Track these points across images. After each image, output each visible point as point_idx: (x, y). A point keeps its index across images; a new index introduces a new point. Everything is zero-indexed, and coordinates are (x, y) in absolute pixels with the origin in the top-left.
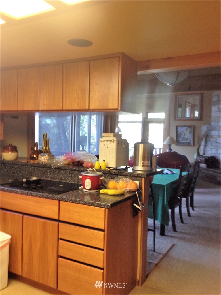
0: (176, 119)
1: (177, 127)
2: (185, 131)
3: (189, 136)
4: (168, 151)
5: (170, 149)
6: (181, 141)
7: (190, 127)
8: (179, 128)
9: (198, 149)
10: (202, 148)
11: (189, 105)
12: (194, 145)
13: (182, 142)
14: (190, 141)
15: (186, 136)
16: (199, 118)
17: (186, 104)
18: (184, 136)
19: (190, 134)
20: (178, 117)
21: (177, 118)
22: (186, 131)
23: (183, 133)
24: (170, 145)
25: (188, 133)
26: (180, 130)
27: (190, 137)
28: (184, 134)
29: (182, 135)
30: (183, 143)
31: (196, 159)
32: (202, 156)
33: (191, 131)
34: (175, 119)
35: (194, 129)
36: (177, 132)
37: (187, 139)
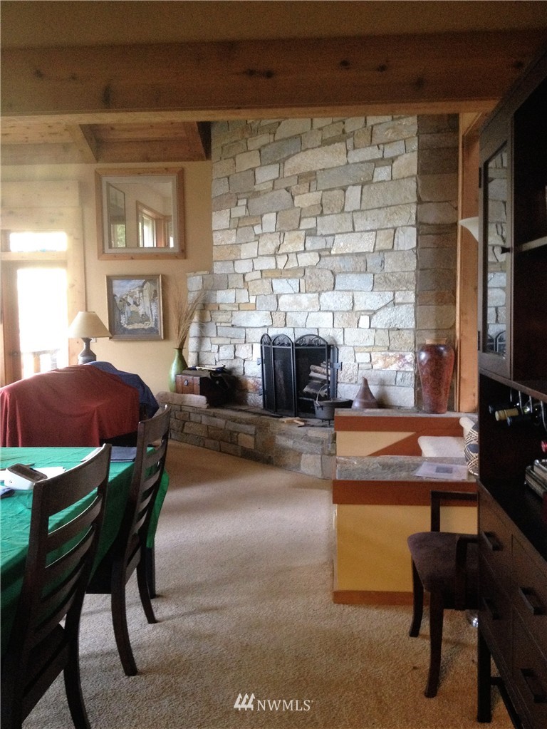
0: (104, 253)
1: (110, 280)
2: (137, 290)
3: (148, 308)
4: (80, 361)
5: (89, 354)
6: (125, 326)
7: (151, 278)
8: (116, 283)
9: (180, 350)
10: (192, 344)
11: (148, 216)
12: (166, 336)
13: (130, 327)
14: (156, 325)
15: (140, 307)
16: (177, 251)
17: (138, 212)
18: (133, 308)
19: (153, 300)
20: (110, 247)
21: (107, 250)
22: (141, 291)
23: (130, 300)
24: (87, 341)
25: (147, 299)
26: (121, 289)
27: (154, 312)
28: (135, 303)
29: (129, 304)
30: (134, 331)
31: (176, 381)
32: (194, 369)
33: (155, 291)
34: (102, 253)
35: (163, 286)
36: (111, 297)
37: (145, 318)
